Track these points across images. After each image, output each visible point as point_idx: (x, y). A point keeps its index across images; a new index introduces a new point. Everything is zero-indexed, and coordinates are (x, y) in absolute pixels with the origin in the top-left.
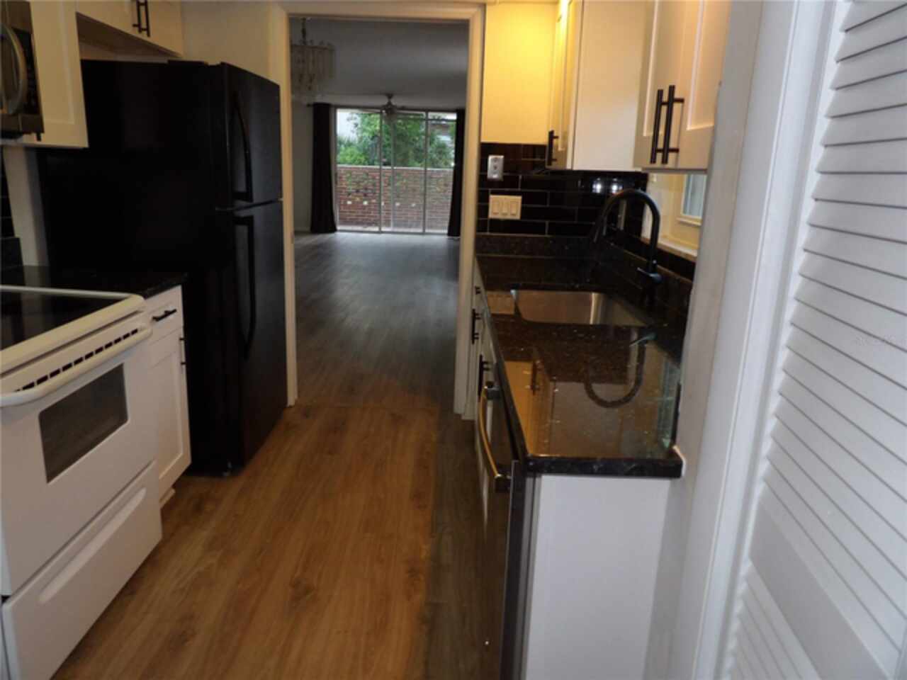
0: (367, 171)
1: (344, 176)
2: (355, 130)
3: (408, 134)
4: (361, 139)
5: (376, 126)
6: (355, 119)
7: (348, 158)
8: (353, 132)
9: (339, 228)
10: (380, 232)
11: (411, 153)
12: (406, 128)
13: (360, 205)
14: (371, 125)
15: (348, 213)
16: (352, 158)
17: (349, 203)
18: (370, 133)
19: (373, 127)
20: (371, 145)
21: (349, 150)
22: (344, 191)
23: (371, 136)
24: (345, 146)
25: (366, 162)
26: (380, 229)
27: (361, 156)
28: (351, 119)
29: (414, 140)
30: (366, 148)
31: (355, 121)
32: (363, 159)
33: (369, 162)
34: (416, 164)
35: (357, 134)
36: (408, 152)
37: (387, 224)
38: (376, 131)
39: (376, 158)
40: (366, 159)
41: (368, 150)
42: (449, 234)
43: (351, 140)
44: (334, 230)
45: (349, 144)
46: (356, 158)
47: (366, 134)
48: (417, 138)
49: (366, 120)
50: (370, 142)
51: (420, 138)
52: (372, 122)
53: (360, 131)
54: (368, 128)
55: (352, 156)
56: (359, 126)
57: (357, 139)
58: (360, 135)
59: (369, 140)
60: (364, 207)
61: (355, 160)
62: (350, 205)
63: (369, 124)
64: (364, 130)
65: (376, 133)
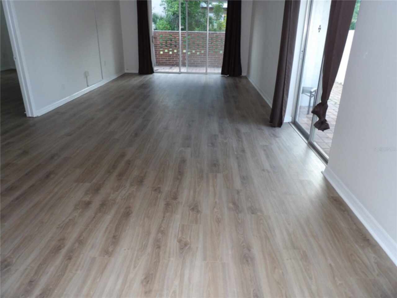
0: (171, 34)
1: (158, 37)
2: (164, 11)
3: (192, 12)
4: (167, 15)
5: (175, 8)
6: (164, 4)
7: (161, 26)
8: (163, 12)
9: (155, 68)
10: (180, 73)
11: (194, 22)
12: (191, 9)
13: (168, 54)
14: (173, 7)
15: (161, 59)
16: (164, 26)
17: (162, 53)
18: (172, 12)
19: (173, 9)
20: (173, 19)
21: (161, 22)
22: (158, 46)
23: (172, 14)
24: (159, 20)
25: (170, 28)
26: (180, 70)
27: (167, 25)
28: (162, 5)
29: (195, 16)
30: (170, 20)
31: (164, 6)
32: (169, 26)
33: (172, 28)
34: (196, 29)
35: (165, 13)
36: (192, 22)
37: (184, 65)
38: (175, 11)
39: (175, 26)
40: (171, 26)
41: (171, 21)
43: (162, 16)
45: (161, 19)
46: (165, 26)
47: (170, 13)
48: (197, 14)
49: (170, 5)
50: (172, 17)
51: (198, 15)
52: (173, 6)
53: (167, 11)
54: (171, 10)
55: (163, 25)
56: (166, 9)
57: (165, 16)
58: (167, 14)
59: (172, 16)
60: (170, 55)
61: (164, 27)
62: (162, 54)
63: (171, 7)
64: (169, 11)
65: (175, 12)
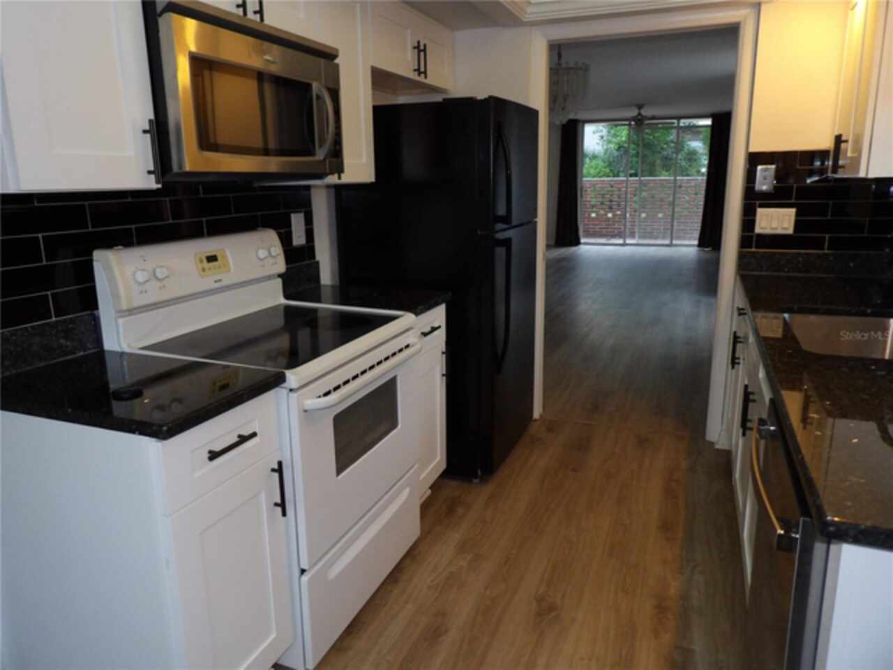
0: (612, 183)
1: (589, 189)
2: (601, 142)
3: (656, 142)
4: (606, 150)
5: (622, 137)
6: (601, 131)
7: (592, 171)
8: (598, 144)
9: (582, 240)
10: (624, 245)
11: (658, 162)
12: (654, 137)
13: (605, 217)
14: (618, 136)
15: (591, 226)
16: (598, 170)
17: (593, 215)
18: (616, 143)
19: (618, 138)
20: (617, 157)
21: (594, 163)
22: (588, 203)
23: (616, 147)
24: (590, 159)
25: (611, 174)
26: (625, 241)
27: (605, 168)
28: (597, 132)
29: (662, 148)
30: (611, 159)
31: (600, 134)
32: (608, 170)
33: (614, 173)
34: (664, 173)
35: (603, 146)
36: (655, 161)
37: (632, 235)
38: (622, 141)
39: (622, 169)
40: (611, 171)
41: (614, 161)
42: (700, 245)
43: (596, 152)
44: (577, 242)
45: (594, 157)
46: (601, 170)
47: (612, 146)
48: (665, 146)
49: (613, 131)
50: (616, 153)
51: (668, 146)
52: (618, 134)
53: (605, 143)
54: (614, 140)
55: (596, 168)
56: (605, 138)
57: (602, 151)
58: (605, 147)
59: (614, 151)
60: (608, 219)
61: (599, 173)
62: (594, 218)
63: (615, 135)
64: (609, 142)
65: (621, 144)
